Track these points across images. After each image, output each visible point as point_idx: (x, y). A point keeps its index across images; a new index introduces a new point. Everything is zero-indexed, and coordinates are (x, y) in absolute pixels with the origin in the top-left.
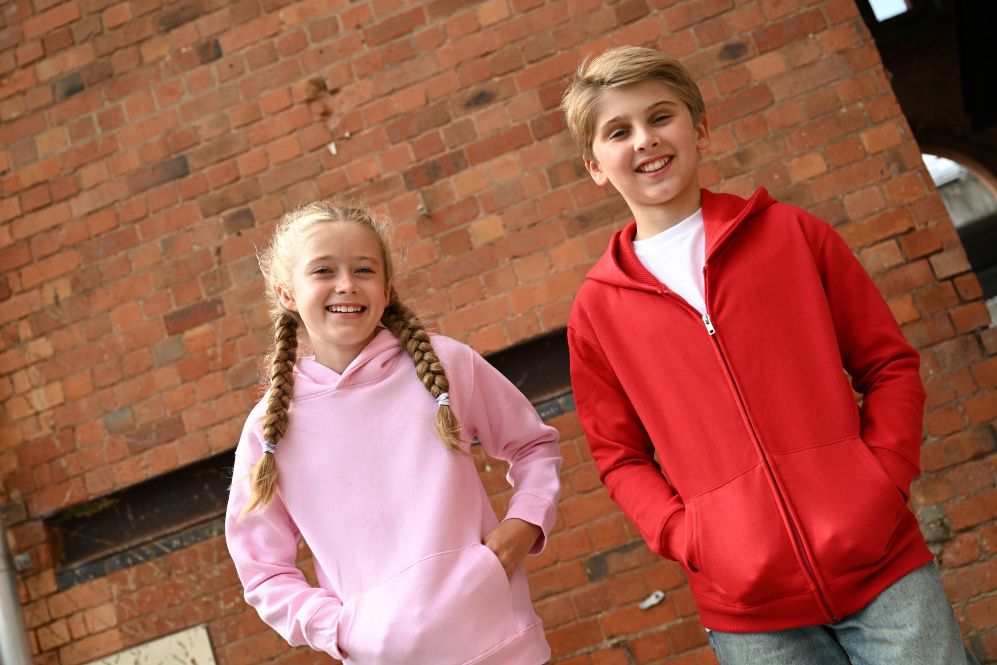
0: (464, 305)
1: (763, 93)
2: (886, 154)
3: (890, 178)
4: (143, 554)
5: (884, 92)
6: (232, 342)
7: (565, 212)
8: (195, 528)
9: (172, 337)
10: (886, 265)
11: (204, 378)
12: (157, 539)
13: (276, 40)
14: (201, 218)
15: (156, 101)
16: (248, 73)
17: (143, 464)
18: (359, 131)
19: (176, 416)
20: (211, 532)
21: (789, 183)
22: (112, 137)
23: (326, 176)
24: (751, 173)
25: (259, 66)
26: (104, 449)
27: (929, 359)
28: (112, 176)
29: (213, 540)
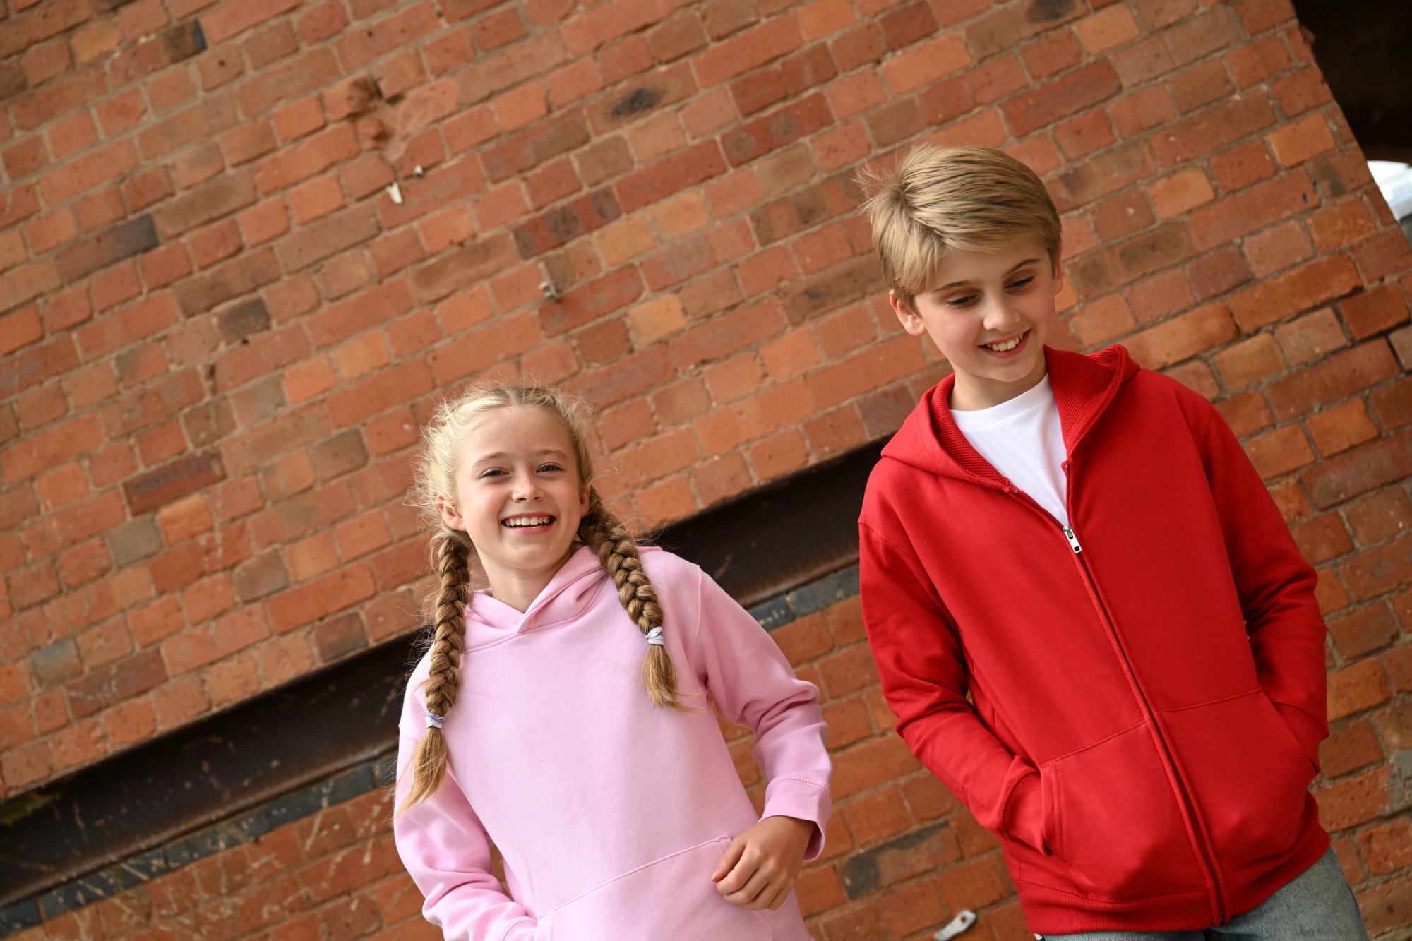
0: (623, 446)
1: (1103, 73)
2: (1310, 166)
3: (1318, 206)
4: (103, 884)
5: (1302, 64)
6: (238, 523)
7: (784, 284)
8: (188, 837)
9: (139, 518)
10: (1317, 350)
11: (196, 585)
12: (125, 858)
13: (294, 18)
14: (182, 319)
15: (99, 125)
16: (251, 74)
17: (97, 732)
18: (437, 164)
19: (150, 649)
20: (215, 843)
21: (1153, 221)
22: (29, 189)
23: (386, 239)
24: (1088, 207)
25: (268, 62)
26: (32, 711)
27: (1397, 503)
28: (31, 253)
29: (220, 856)
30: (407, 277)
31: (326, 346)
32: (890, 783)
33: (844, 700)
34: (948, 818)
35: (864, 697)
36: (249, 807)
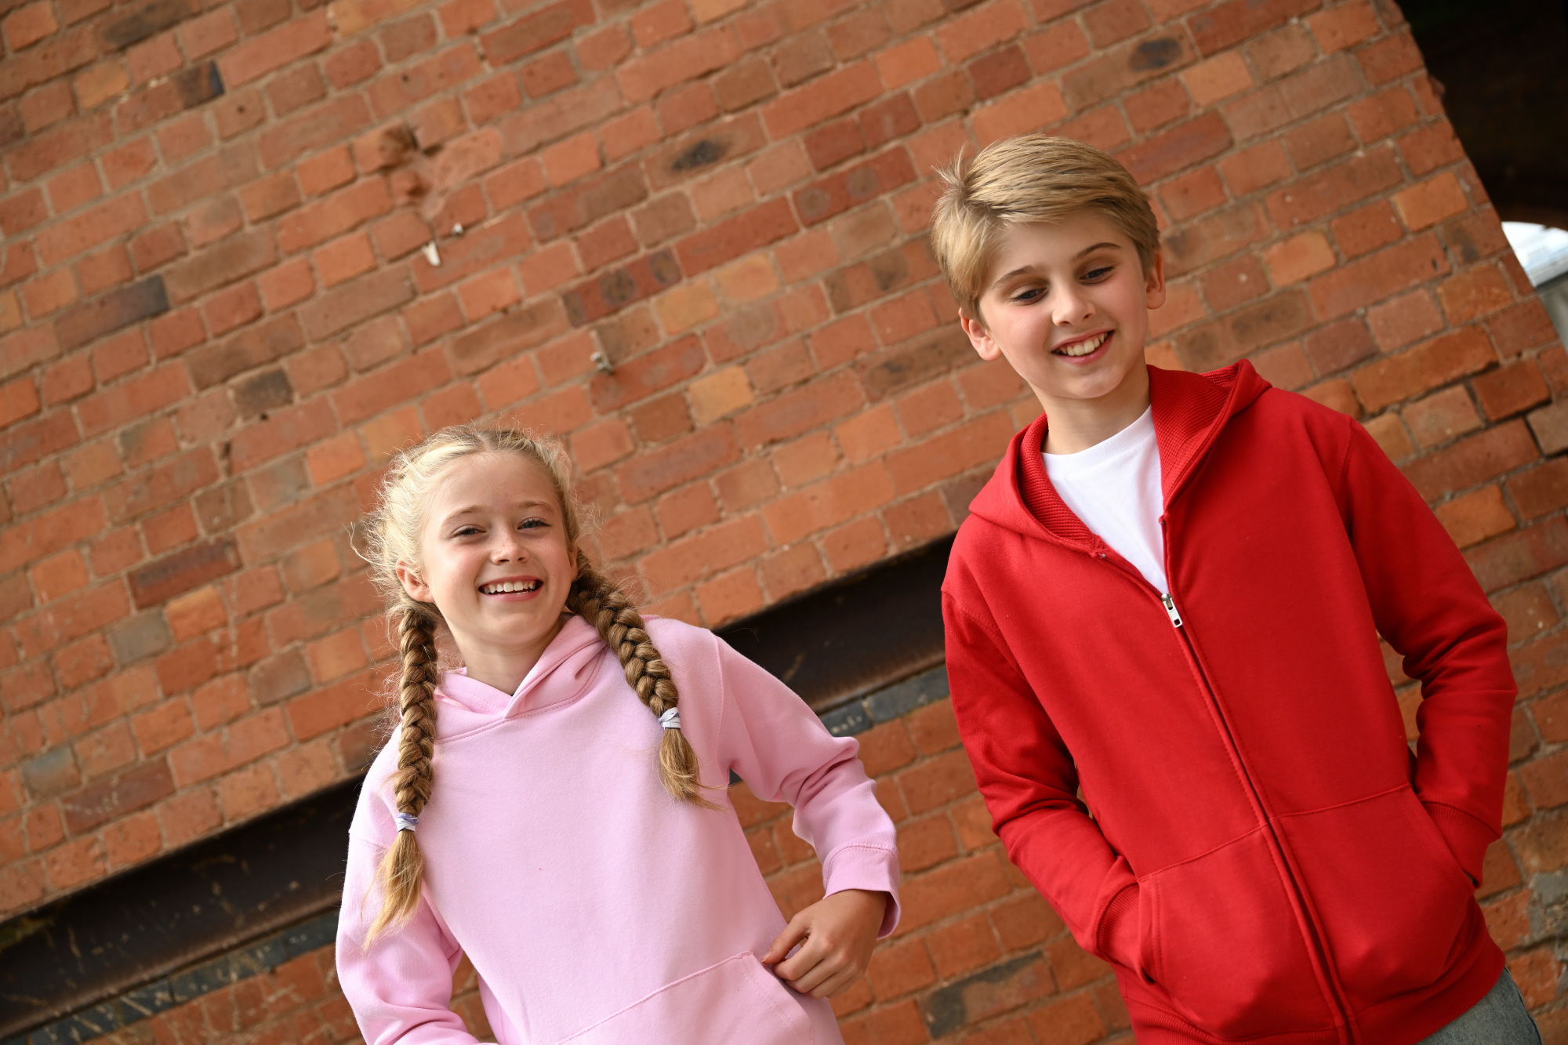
0: (683, 534)
1: (1213, 126)
2: (1440, 230)
3: (1449, 274)
4: (101, 1020)
5: (1431, 118)
6: (255, 618)
7: (861, 356)
8: (196, 968)
9: (145, 612)
10: (1449, 432)
11: (207, 687)
12: (125, 991)
13: (322, 60)
14: (194, 391)
15: (104, 178)
16: (273, 121)
17: (96, 850)
18: (478, 221)
19: (156, 758)
20: (226, 973)
21: (1268, 289)
22: (25, 247)
23: (422, 304)
24: (1197, 273)
25: (292, 109)
26: (23, 826)
27: (1536, 600)
28: (27, 318)
29: (232, 989)
30: (444, 347)
31: (355, 422)
32: (978, 909)
33: (926, 816)
34: (1041, 947)
35: (949, 813)
36: (265, 934)
